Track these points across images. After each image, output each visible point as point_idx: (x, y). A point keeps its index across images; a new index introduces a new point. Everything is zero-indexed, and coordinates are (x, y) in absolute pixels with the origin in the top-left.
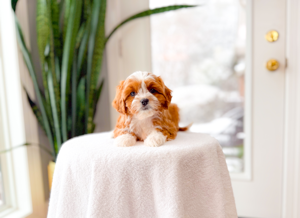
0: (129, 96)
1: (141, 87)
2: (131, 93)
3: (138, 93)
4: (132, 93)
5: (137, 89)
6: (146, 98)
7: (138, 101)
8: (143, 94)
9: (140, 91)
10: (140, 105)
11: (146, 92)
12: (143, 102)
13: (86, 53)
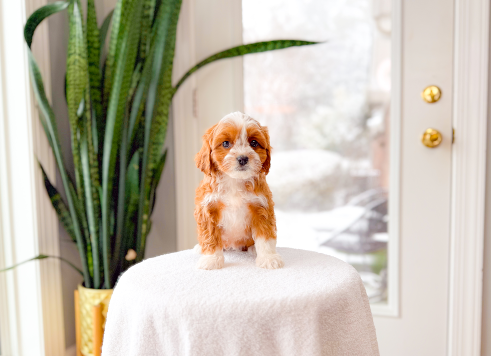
2: (223, 142)
4: (225, 143)
5: (234, 139)
6: (245, 156)
7: (233, 157)
9: (237, 142)
11: (246, 145)
12: (240, 161)
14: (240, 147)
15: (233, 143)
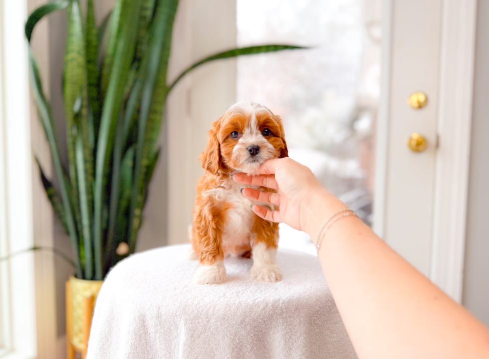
0: (227, 137)
1: (249, 125)
2: (231, 133)
3: (244, 135)
4: (233, 133)
5: (243, 128)
6: (256, 145)
7: (243, 147)
8: (252, 136)
9: (247, 131)
10: (246, 155)
11: (257, 134)
12: (250, 151)
13: (138, 111)
14: (250, 136)
15: (242, 133)
